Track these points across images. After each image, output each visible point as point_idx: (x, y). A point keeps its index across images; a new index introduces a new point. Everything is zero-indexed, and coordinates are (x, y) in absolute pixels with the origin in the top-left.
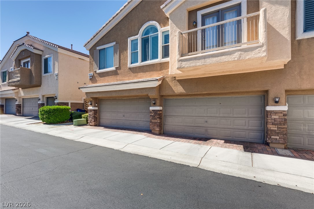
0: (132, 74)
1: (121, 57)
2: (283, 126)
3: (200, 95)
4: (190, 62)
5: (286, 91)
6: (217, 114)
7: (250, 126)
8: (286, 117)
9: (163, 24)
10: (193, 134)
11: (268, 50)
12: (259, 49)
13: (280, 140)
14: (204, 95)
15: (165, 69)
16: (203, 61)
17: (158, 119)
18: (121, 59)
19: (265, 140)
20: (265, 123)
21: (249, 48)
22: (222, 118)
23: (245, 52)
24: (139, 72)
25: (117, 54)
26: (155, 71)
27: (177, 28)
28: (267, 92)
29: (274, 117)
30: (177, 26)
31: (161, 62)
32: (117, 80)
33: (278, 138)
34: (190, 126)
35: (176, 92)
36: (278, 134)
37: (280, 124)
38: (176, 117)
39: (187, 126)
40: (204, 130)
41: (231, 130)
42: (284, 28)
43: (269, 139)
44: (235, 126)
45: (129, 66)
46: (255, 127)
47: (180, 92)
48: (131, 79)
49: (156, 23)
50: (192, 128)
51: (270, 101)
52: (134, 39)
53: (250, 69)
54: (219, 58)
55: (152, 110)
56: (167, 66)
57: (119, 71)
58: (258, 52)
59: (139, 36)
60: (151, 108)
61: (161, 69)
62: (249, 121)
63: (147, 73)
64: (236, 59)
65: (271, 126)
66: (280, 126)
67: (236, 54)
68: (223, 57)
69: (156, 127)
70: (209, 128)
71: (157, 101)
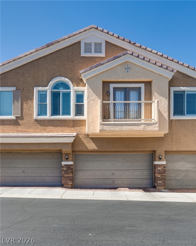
0: (40, 126)
1: (23, 106)
2: (164, 175)
3: (109, 152)
4: (111, 126)
5: (165, 151)
6: (122, 167)
7: (144, 176)
8: (165, 169)
9: (76, 83)
10: (102, 186)
11: (159, 127)
12: (155, 125)
13: (162, 183)
14: (112, 152)
15: (79, 127)
16: (120, 127)
17: (71, 173)
18: (24, 108)
19: (153, 185)
20: (153, 173)
21: (149, 123)
22: (125, 171)
23: (147, 126)
24: (49, 126)
25: (18, 101)
26: (67, 127)
27: (94, 94)
28: (154, 151)
29: (159, 168)
30: (94, 92)
31: (74, 119)
32: (18, 131)
33: (161, 182)
34: (100, 179)
35: (89, 148)
36: (161, 180)
37: (162, 173)
38: (87, 171)
39: (97, 179)
40: (111, 181)
41: (132, 179)
42: (165, 112)
43: (156, 184)
44: (135, 177)
45: (36, 118)
46: (147, 177)
47: (92, 149)
48: (37, 131)
49: (69, 81)
50: (101, 180)
51: (157, 158)
52: (42, 90)
53: (146, 135)
54: (131, 127)
55: (65, 165)
56: (79, 124)
57: (20, 122)
58: (154, 127)
59: (49, 89)
60: (63, 163)
61: (74, 126)
62: (143, 172)
63: (58, 127)
64: (142, 129)
65: (157, 175)
66: (162, 175)
67: (142, 126)
68: (134, 127)
69: (69, 181)
70: (115, 180)
71: (70, 156)
